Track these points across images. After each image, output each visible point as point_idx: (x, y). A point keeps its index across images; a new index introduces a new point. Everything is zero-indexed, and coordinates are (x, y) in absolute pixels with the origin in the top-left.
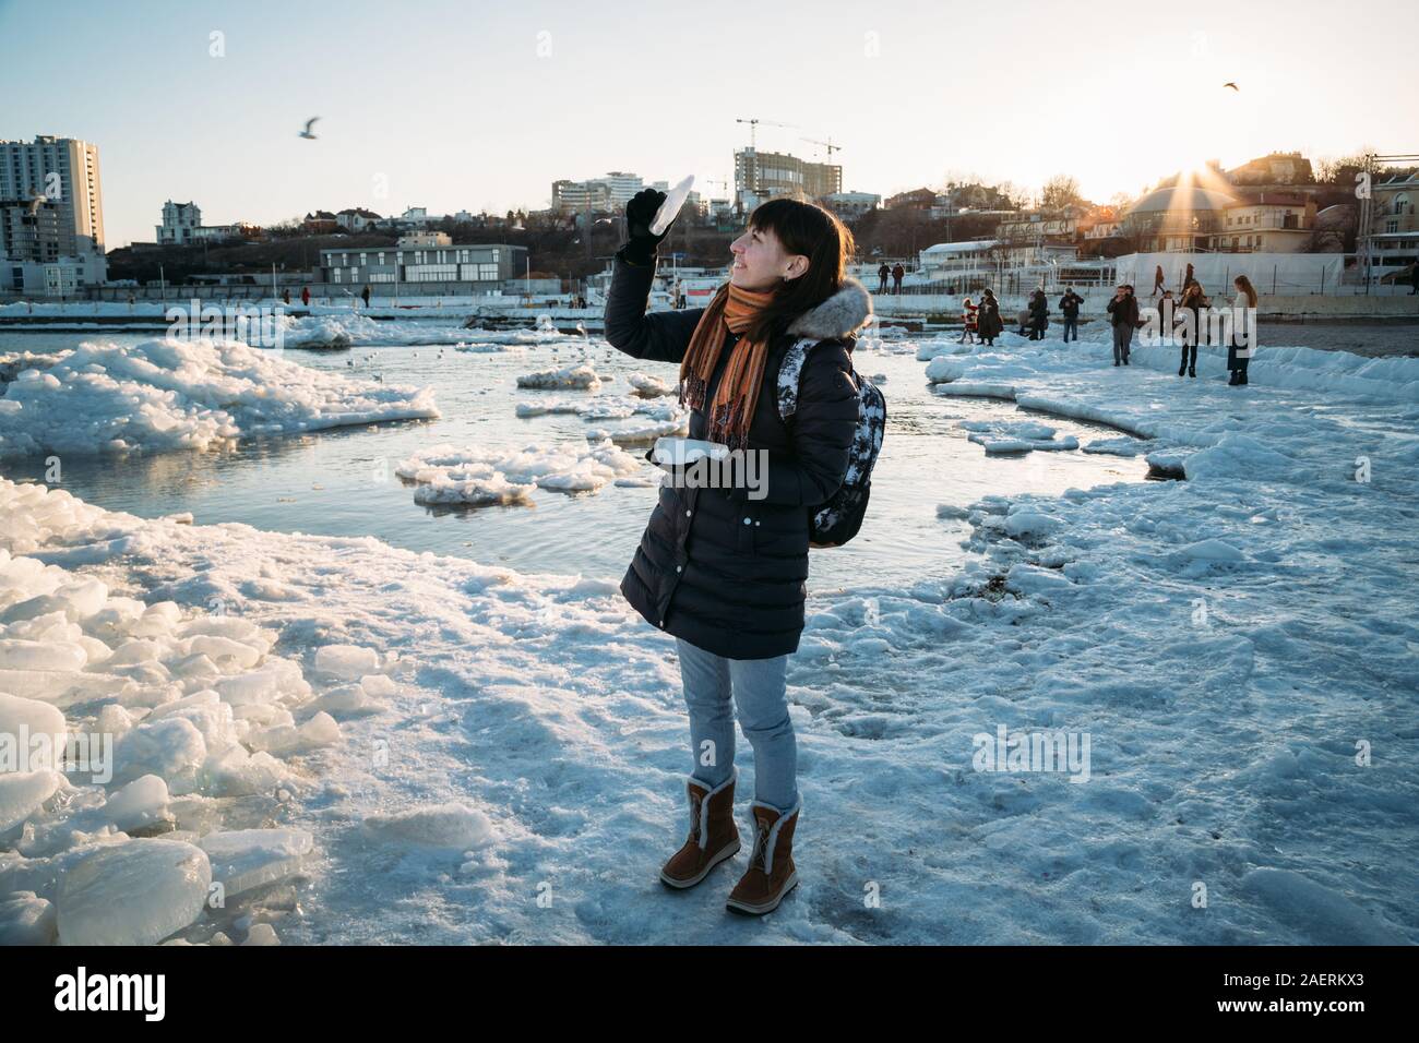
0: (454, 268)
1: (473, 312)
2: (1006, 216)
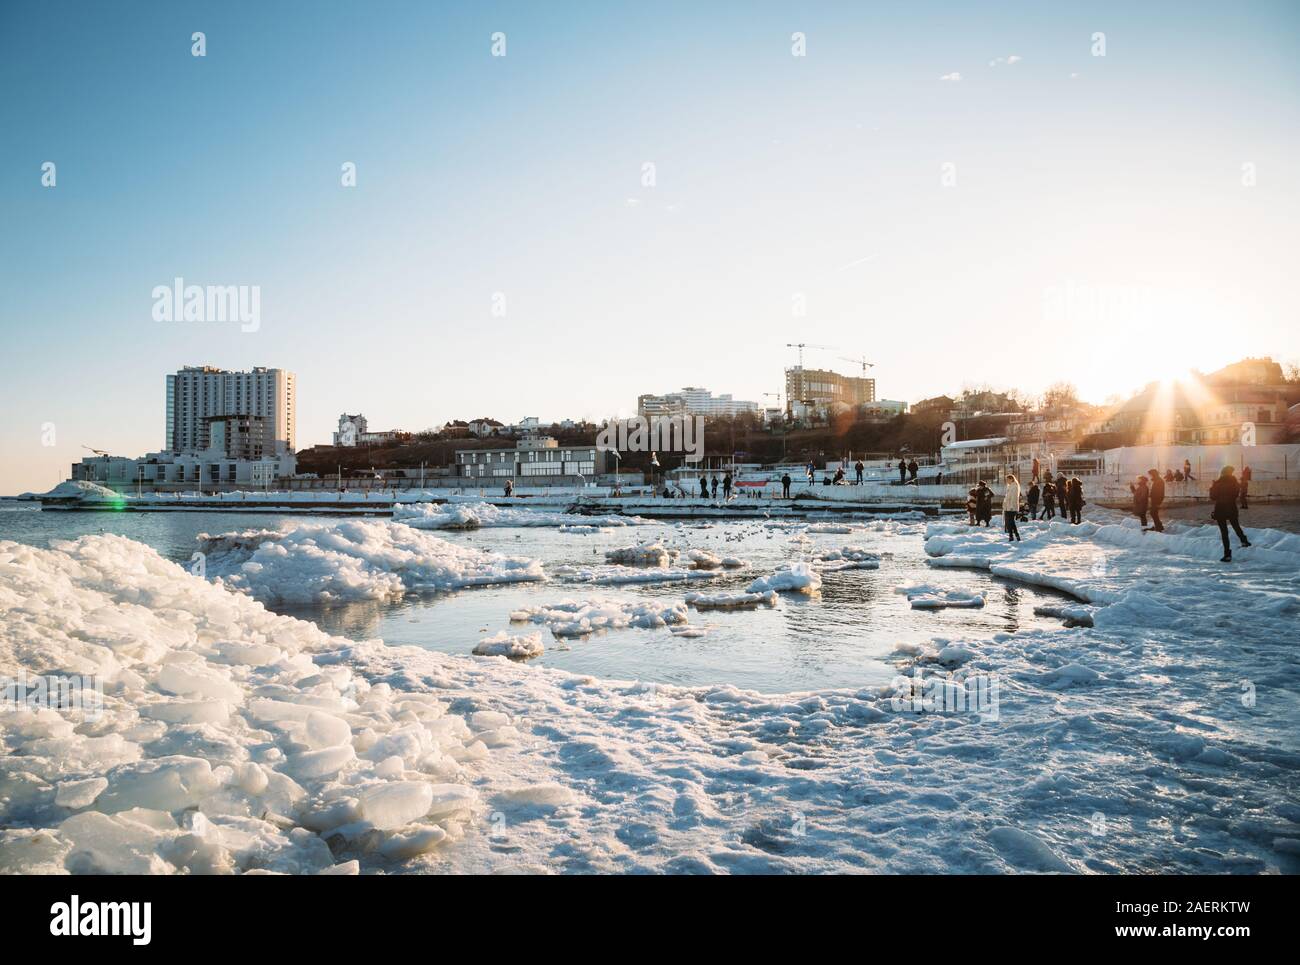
0: (559, 465)
1: (573, 500)
2: (1014, 417)
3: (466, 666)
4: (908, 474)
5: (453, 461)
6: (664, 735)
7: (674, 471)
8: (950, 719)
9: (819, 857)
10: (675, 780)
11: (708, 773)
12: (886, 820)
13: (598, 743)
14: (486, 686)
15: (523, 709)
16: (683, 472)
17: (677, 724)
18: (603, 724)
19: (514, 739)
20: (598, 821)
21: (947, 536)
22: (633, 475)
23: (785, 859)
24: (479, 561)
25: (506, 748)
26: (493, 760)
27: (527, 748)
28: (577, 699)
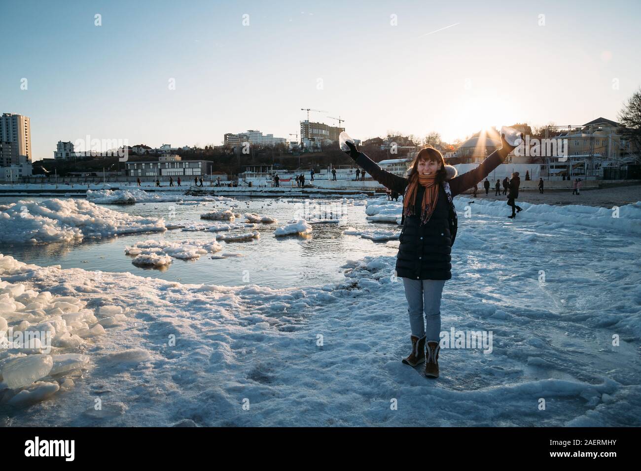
0: (182, 170)
1: (188, 188)
2: (411, 149)
3: (106, 279)
4: (360, 175)
5: (124, 168)
6: (212, 315)
7: (243, 174)
8: (370, 300)
9: (291, 385)
10: (213, 342)
11: (234, 336)
12: (331, 360)
13: (173, 322)
14: (114, 291)
15: (132, 303)
16: (248, 174)
17: (222, 309)
18: (178, 310)
19: (123, 321)
20: (163, 370)
21: (377, 206)
23: (270, 388)
24: (129, 220)
25: (117, 327)
26: (106, 336)
27: (129, 327)
28: (167, 296)
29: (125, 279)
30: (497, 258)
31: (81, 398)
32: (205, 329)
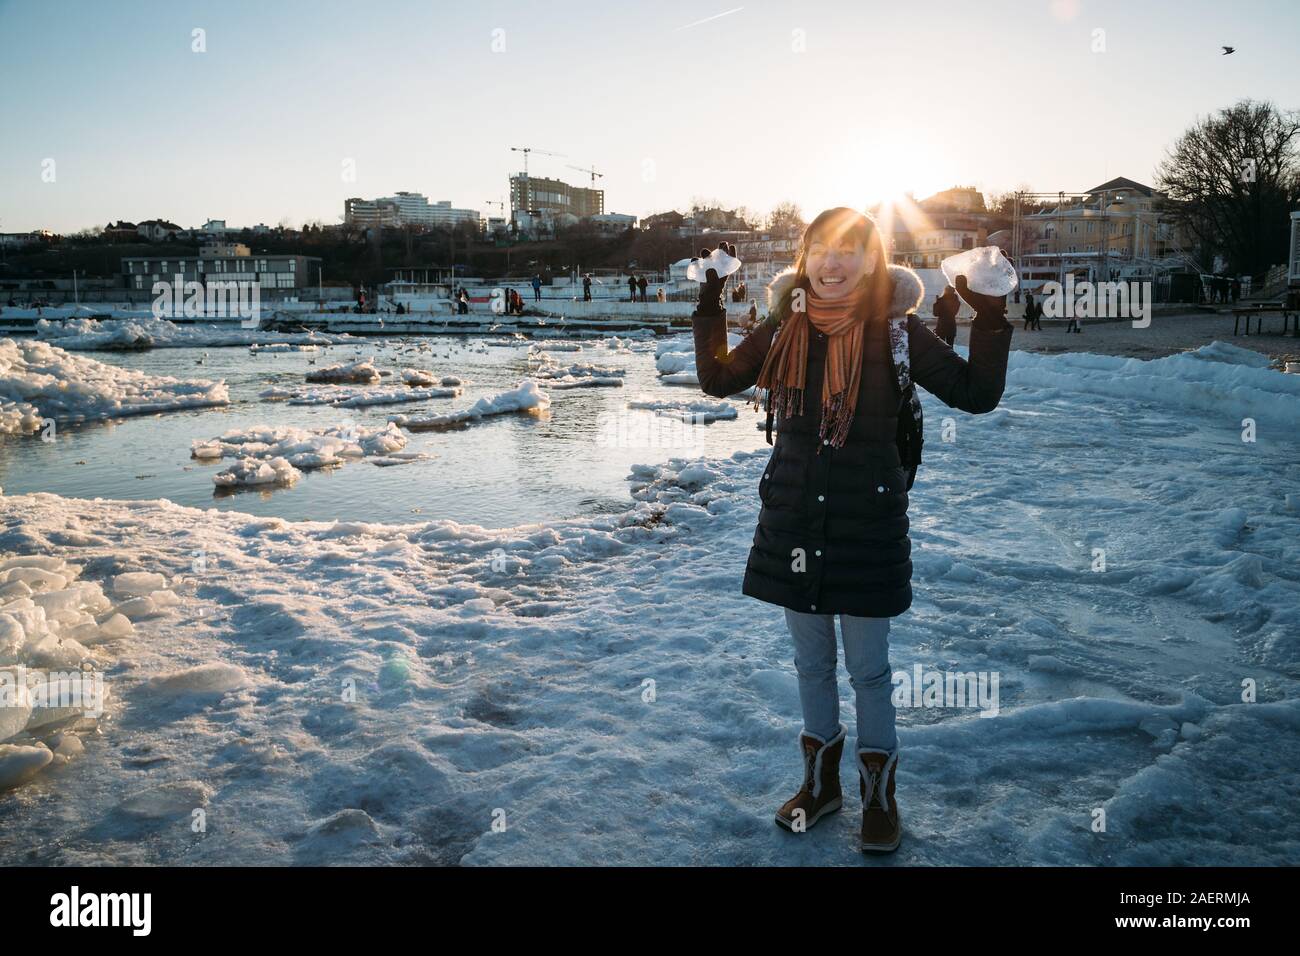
2: (742, 236)
3: (114, 515)
4: (638, 291)
5: (119, 271)
6: (368, 586)
7: (387, 285)
8: (695, 548)
9: (559, 726)
10: (380, 642)
11: (422, 630)
12: (635, 673)
13: (284, 603)
14: (139, 540)
15: (185, 565)
16: (399, 286)
17: (384, 572)
18: (291, 578)
19: (171, 606)
20: (279, 708)
21: (679, 353)
22: (341, 289)
23: (517, 734)
24: (145, 386)
25: (158, 620)
26: (138, 638)
27: (188, 617)
28: (260, 548)
29: (160, 514)
30: (936, 460)
31: (103, 777)
32: (356, 616)
